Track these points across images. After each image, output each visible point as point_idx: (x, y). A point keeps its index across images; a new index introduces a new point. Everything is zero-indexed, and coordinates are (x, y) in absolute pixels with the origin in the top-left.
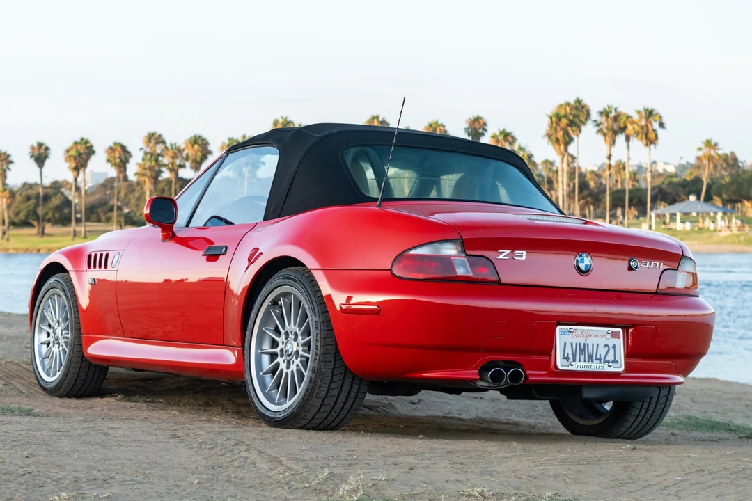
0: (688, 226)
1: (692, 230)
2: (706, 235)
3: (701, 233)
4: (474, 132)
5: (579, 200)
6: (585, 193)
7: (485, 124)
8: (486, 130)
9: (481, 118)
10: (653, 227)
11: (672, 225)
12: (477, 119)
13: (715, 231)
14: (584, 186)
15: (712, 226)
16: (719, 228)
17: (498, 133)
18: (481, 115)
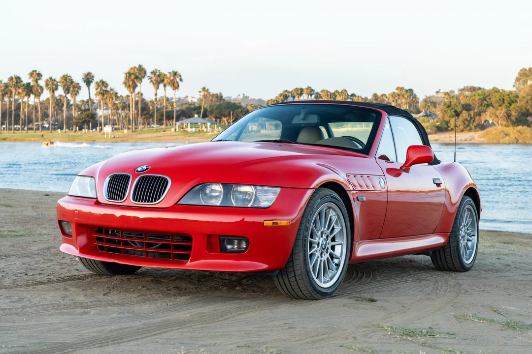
0: (194, 129)
1: (196, 131)
2: (202, 134)
3: (200, 133)
4: (87, 80)
5: (141, 116)
6: (145, 112)
7: (93, 77)
8: (93, 79)
9: (91, 73)
10: (177, 130)
11: (186, 129)
12: (89, 74)
13: (206, 132)
14: (143, 109)
15: (205, 130)
16: (209, 131)
17: (99, 81)
18: (90, 72)
